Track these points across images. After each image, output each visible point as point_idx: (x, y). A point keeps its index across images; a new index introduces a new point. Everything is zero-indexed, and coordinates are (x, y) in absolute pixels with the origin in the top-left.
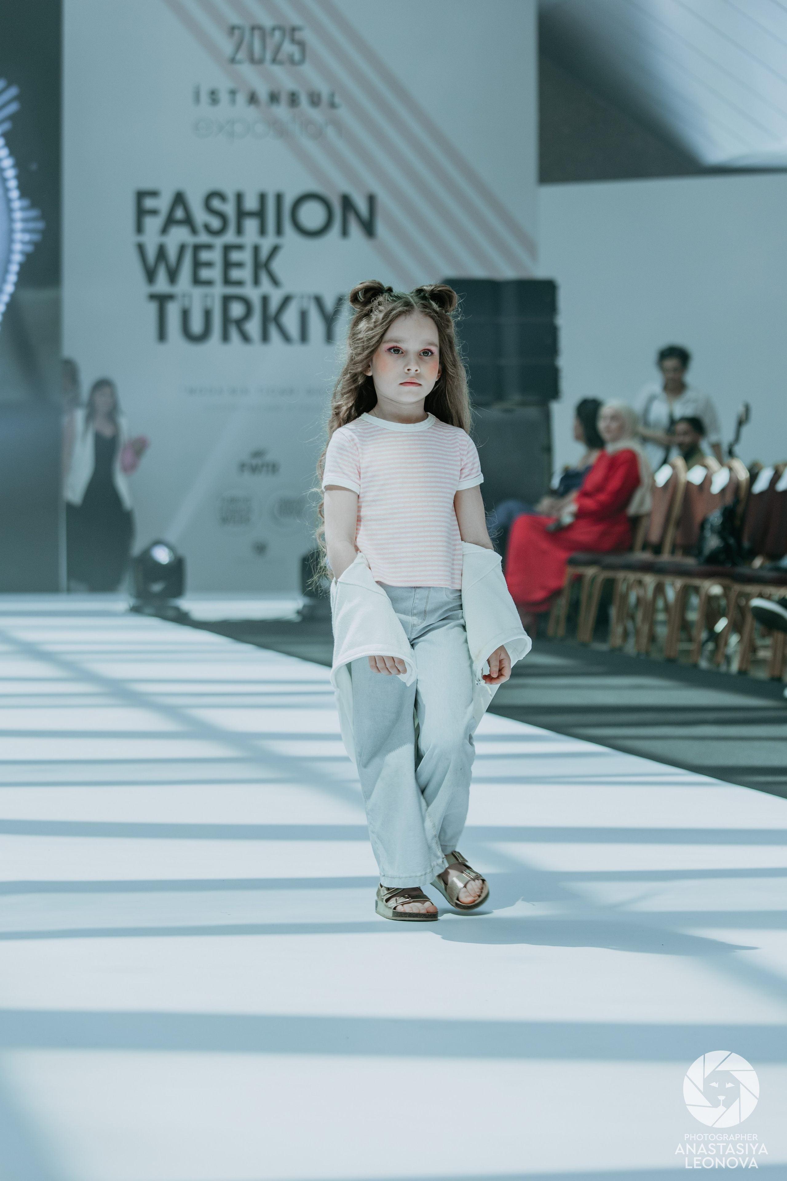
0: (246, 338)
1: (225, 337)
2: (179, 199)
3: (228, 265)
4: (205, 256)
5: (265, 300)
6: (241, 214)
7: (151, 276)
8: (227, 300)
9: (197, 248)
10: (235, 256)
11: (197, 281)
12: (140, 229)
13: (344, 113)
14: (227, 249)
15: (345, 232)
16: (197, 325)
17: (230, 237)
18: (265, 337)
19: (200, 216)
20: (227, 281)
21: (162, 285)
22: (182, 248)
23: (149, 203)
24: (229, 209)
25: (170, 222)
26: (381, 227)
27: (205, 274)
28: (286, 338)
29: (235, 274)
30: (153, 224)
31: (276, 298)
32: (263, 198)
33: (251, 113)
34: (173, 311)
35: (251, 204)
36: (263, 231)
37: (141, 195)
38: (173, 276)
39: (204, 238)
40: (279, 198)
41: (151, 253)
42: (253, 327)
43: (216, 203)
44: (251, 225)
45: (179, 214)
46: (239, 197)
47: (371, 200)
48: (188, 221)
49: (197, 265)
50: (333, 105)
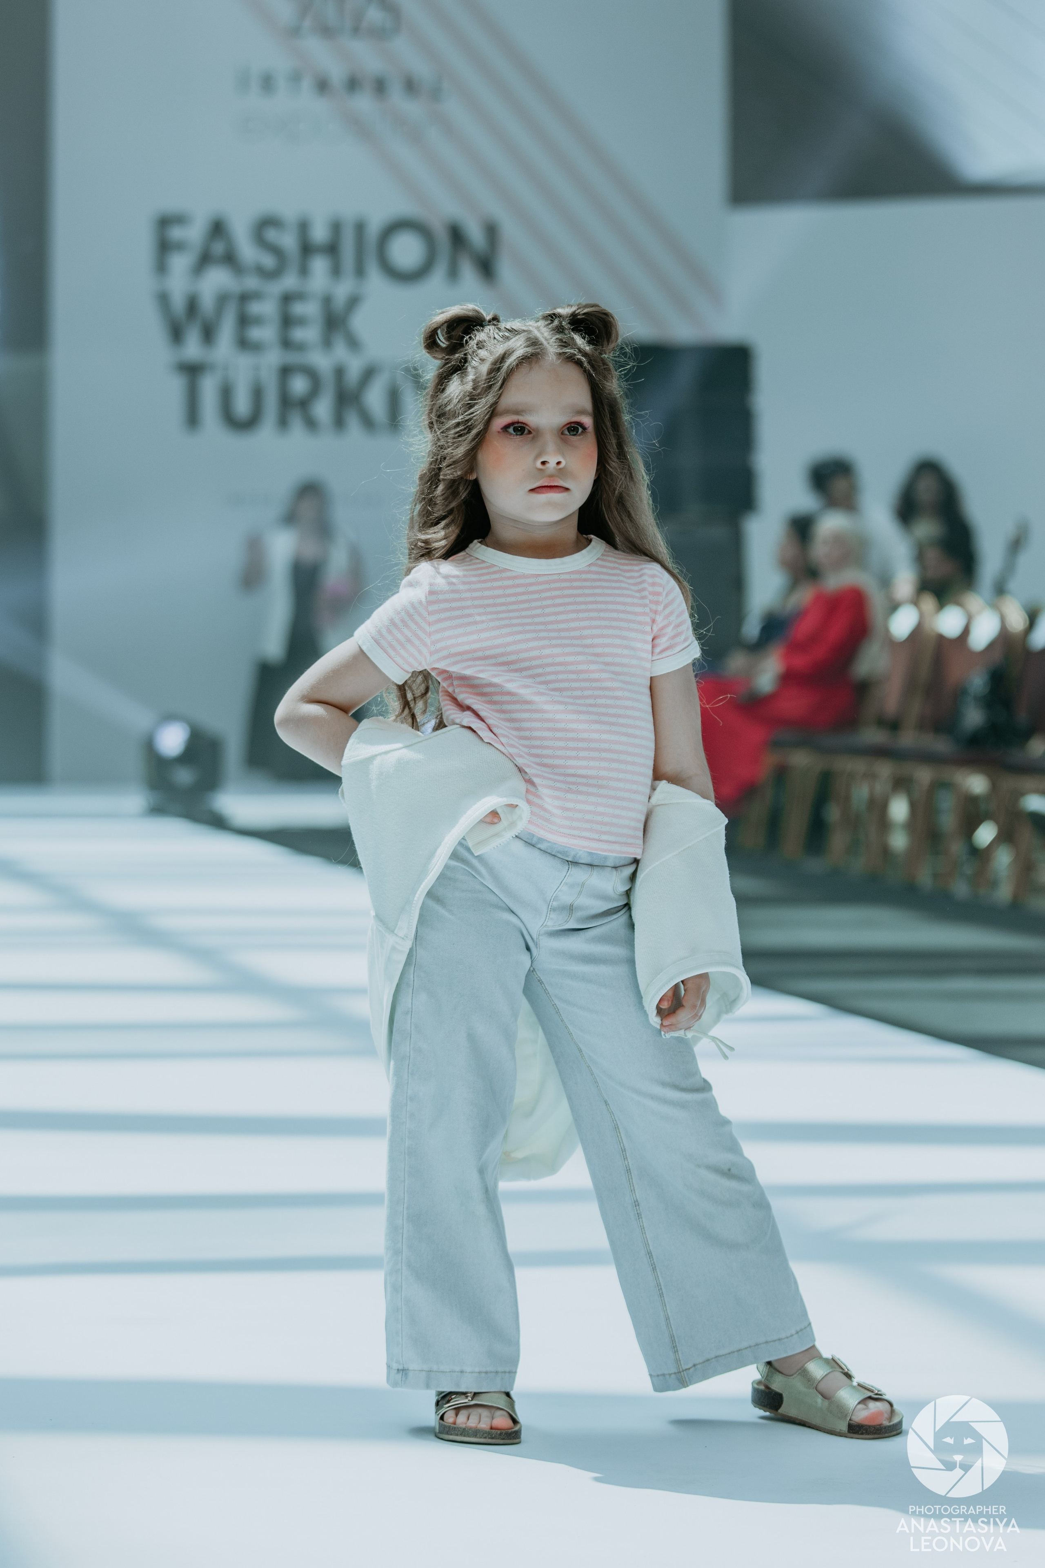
0: (311, 424)
1: (283, 423)
2: (218, 229)
3: (287, 321)
4: (256, 308)
5: (340, 372)
6: (307, 249)
7: (176, 334)
8: (286, 372)
9: (245, 298)
10: (299, 309)
11: (244, 344)
12: (161, 267)
13: (453, 107)
14: (287, 299)
15: (453, 274)
16: (242, 406)
17: (290, 281)
18: (339, 422)
19: (248, 252)
20: (287, 343)
21: (193, 349)
22: (222, 299)
23: (176, 233)
24: (288, 241)
25: (205, 260)
26: (506, 269)
27: (256, 333)
28: (368, 423)
29: (299, 334)
30: (180, 263)
31: (355, 367)
32: (336, 227)
33: (319, 106)
34: (209, 387)
35: (320, 234)
36: (336, 271)
37: (165, 222)
38: (209, 335)
39: (252, 283)
40: (360, 228)
41: (178, 303)
42: (323, 409)
43: (272, 235)
44: (320, 265)
45: (219, 248)
46: (304, 227)
47: (492, 231)
48: (230, 259)
49: (244, 321)
50: (436, 94)
